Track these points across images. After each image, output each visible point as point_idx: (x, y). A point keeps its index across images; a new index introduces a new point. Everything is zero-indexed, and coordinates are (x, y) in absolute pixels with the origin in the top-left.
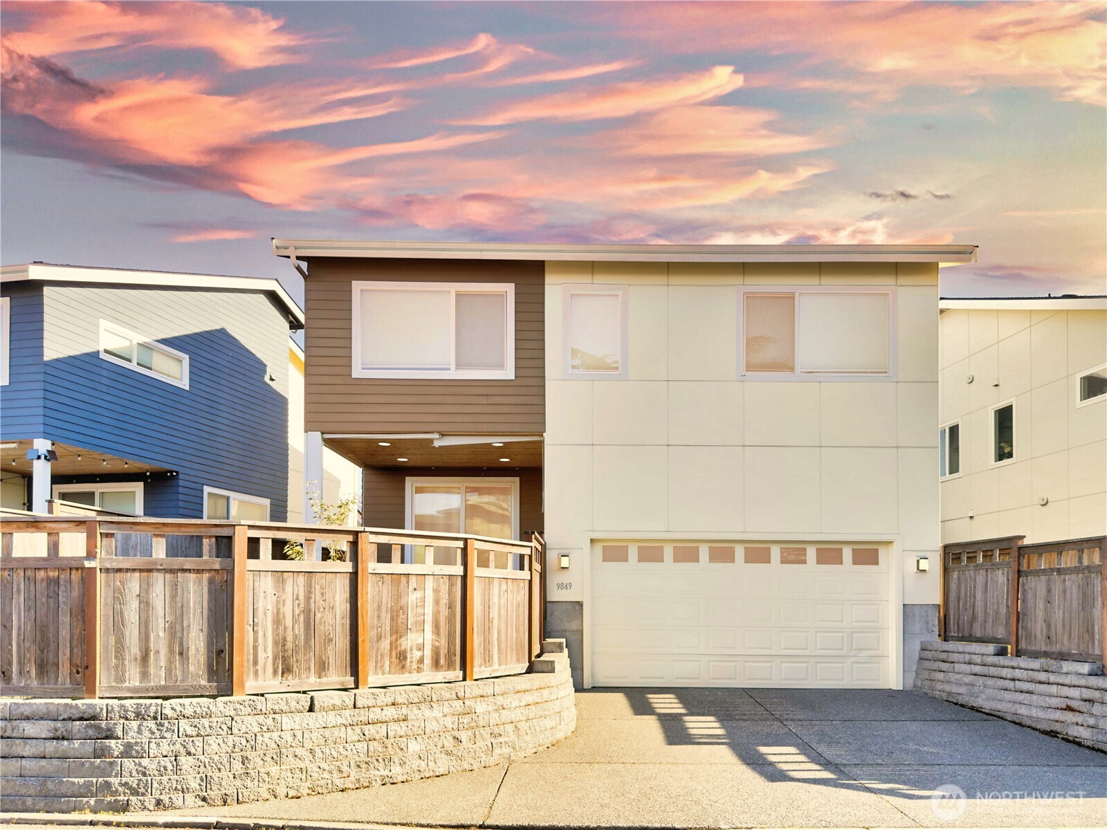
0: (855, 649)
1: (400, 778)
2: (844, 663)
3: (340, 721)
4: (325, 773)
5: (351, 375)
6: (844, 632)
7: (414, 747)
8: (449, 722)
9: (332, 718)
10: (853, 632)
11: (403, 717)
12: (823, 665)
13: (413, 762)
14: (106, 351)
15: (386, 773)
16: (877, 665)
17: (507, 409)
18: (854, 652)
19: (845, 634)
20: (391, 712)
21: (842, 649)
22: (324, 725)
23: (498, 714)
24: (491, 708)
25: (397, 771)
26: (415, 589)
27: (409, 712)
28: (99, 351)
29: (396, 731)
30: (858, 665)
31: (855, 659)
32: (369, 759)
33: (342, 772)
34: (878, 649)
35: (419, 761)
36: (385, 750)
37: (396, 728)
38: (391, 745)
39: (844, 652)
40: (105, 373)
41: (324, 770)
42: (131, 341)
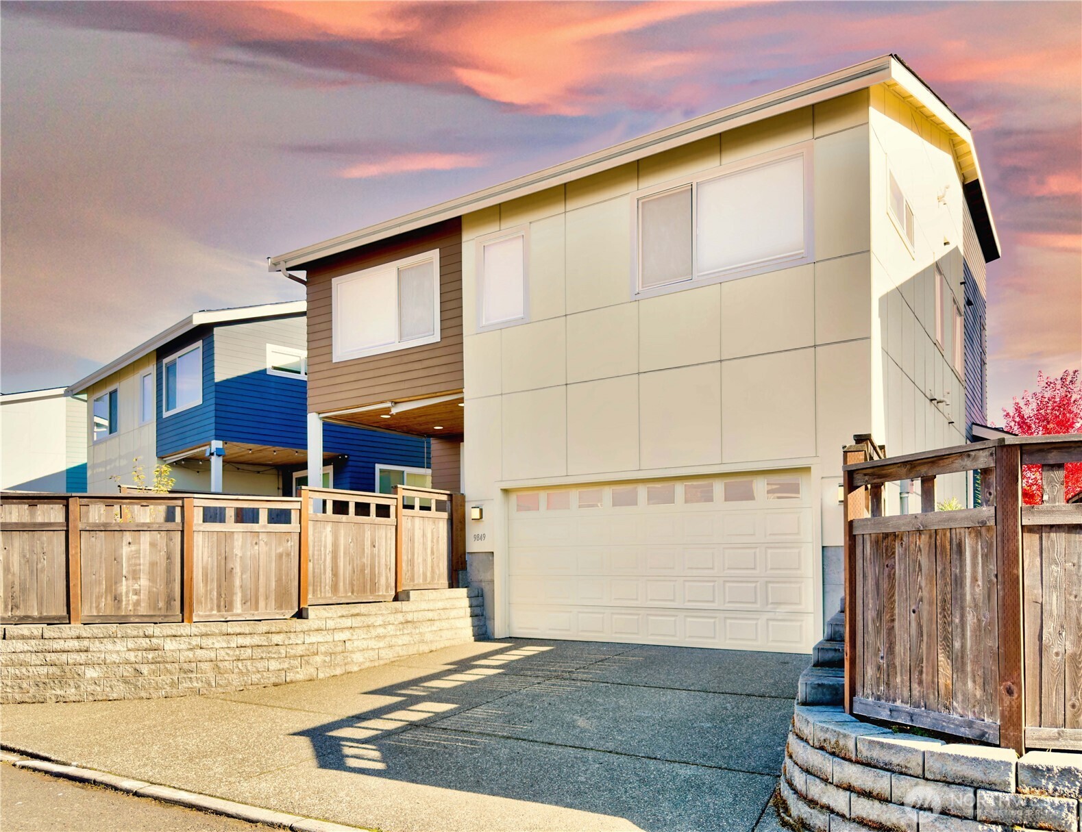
0: (772, 603)
1: (72, 698)
2: (758, 619)
3: (26, 648)
4: (7, 688)
5: (332, 361)
6: (757, 582)
7: (91, 673)
8: (132, 656)
9: (19, 645)
10: (767, 582)
11: (85, 648)
12: (733, 621)
13: (88, 686)
14: (275, 368)
15: (62, 693)
16: (799, 624)
17: (436, 371)
18: (770, 606)
19: (758, 584)
20: (75, 644)
21: (755, 602)
22: (13, 650)
23: (192, 653)
24: (183, 646)
25: (71, 692)
26: (129, 543)
27: (91, 645)
28: (266, 369)
29: (76, 659)
30: (775, 623)
31: (771, 615)
32: (47, 681)
33: (22, 688)
34: (800, 604)
35: (94, 686)
36: (63, 674)
37: (75, 657)
38: (69, 671)
39: (758, 606)
40: (273, 385)
41: (7, 685)
42: (300, 357)
